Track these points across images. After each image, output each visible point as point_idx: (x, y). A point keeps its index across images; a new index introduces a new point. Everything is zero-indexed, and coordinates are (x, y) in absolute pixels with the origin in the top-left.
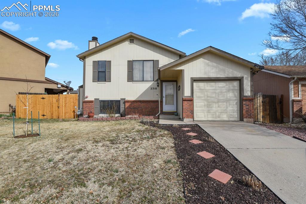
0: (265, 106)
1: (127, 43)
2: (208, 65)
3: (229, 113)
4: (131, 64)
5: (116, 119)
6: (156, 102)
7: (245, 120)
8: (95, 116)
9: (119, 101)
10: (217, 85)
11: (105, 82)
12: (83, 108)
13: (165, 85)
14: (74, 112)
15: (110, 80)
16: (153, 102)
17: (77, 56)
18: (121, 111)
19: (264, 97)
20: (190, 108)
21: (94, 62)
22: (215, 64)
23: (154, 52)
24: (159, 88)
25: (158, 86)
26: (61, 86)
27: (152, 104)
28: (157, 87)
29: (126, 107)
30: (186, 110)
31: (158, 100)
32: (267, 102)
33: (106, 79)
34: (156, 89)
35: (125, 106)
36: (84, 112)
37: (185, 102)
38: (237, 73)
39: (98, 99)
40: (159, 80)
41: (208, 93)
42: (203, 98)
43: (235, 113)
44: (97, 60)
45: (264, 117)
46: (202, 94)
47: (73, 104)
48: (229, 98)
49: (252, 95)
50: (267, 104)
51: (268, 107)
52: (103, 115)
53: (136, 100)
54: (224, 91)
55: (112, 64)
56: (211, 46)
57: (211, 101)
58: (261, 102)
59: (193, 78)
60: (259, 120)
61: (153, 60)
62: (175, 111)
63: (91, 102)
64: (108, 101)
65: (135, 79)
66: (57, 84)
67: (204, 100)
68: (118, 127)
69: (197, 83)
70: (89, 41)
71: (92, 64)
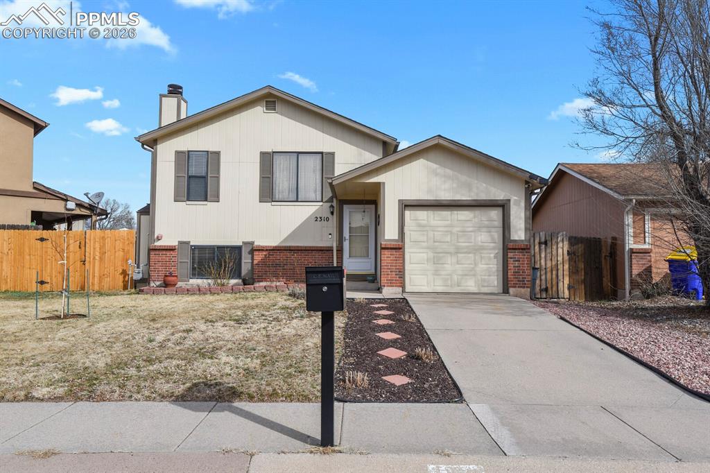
0: (575, 262)
1: (259, 111)
2: (437, 174)
3: (479, 278)
4: (267, 160)
5: (233, 290)
6: (327, 250)
7: (512, 290)
8: (180, 284)
9: (239, 248)
10: (456, 217)
11: (205, 203)
12: (149, 264)
13: (348, 211)
14: (124, 273)
15: (218, 196)
16: (320, 250)
17: (138, 139)
18: (244, 272)
19: (573, 241)
20: (396, 266)
21: (178, 153)
22: (449, 172)
23: (323, 132)
24: (334, 219)
25: (332, 213)
26: (77, 205)
27: (317, 255)
28: (329, 215)
29: (255, 262)
30: (388, 269)
31: (332, 247)
32: (579, 254)
33: (208, 196)
34: (327, 219)
35: (253, 259)
36: (152, 274)
37: (386, 253)
38: (497, 191)
39: (188, 243)
40: (335, 200)
41: (436, 233)
42: (425, 244)
43: (492, 277)
44: (185, 149)
45: (573, 287)
46: (424, 234)
47: (121, 253)
48: (480, 244)
49: (528, 238)
50: (580, 257)
51: (581, 266)
52: (199, 281)
53: (280, 247)
54: (470, 229)
55: (223, 159)
56: (439, 136)
57: (441, 251)
58: (566, 252)
59: (402, 200)
60: (561, 295)
61: (322, 153)
62: (373, 271)
63: (171, 249)
64: (212, 249)
65: (277, 197)
66: (65, 199)
67: (428, 248)
68: (242, 303)
69: (412, 212)
70: (162, 96)
71: (173, 158)
